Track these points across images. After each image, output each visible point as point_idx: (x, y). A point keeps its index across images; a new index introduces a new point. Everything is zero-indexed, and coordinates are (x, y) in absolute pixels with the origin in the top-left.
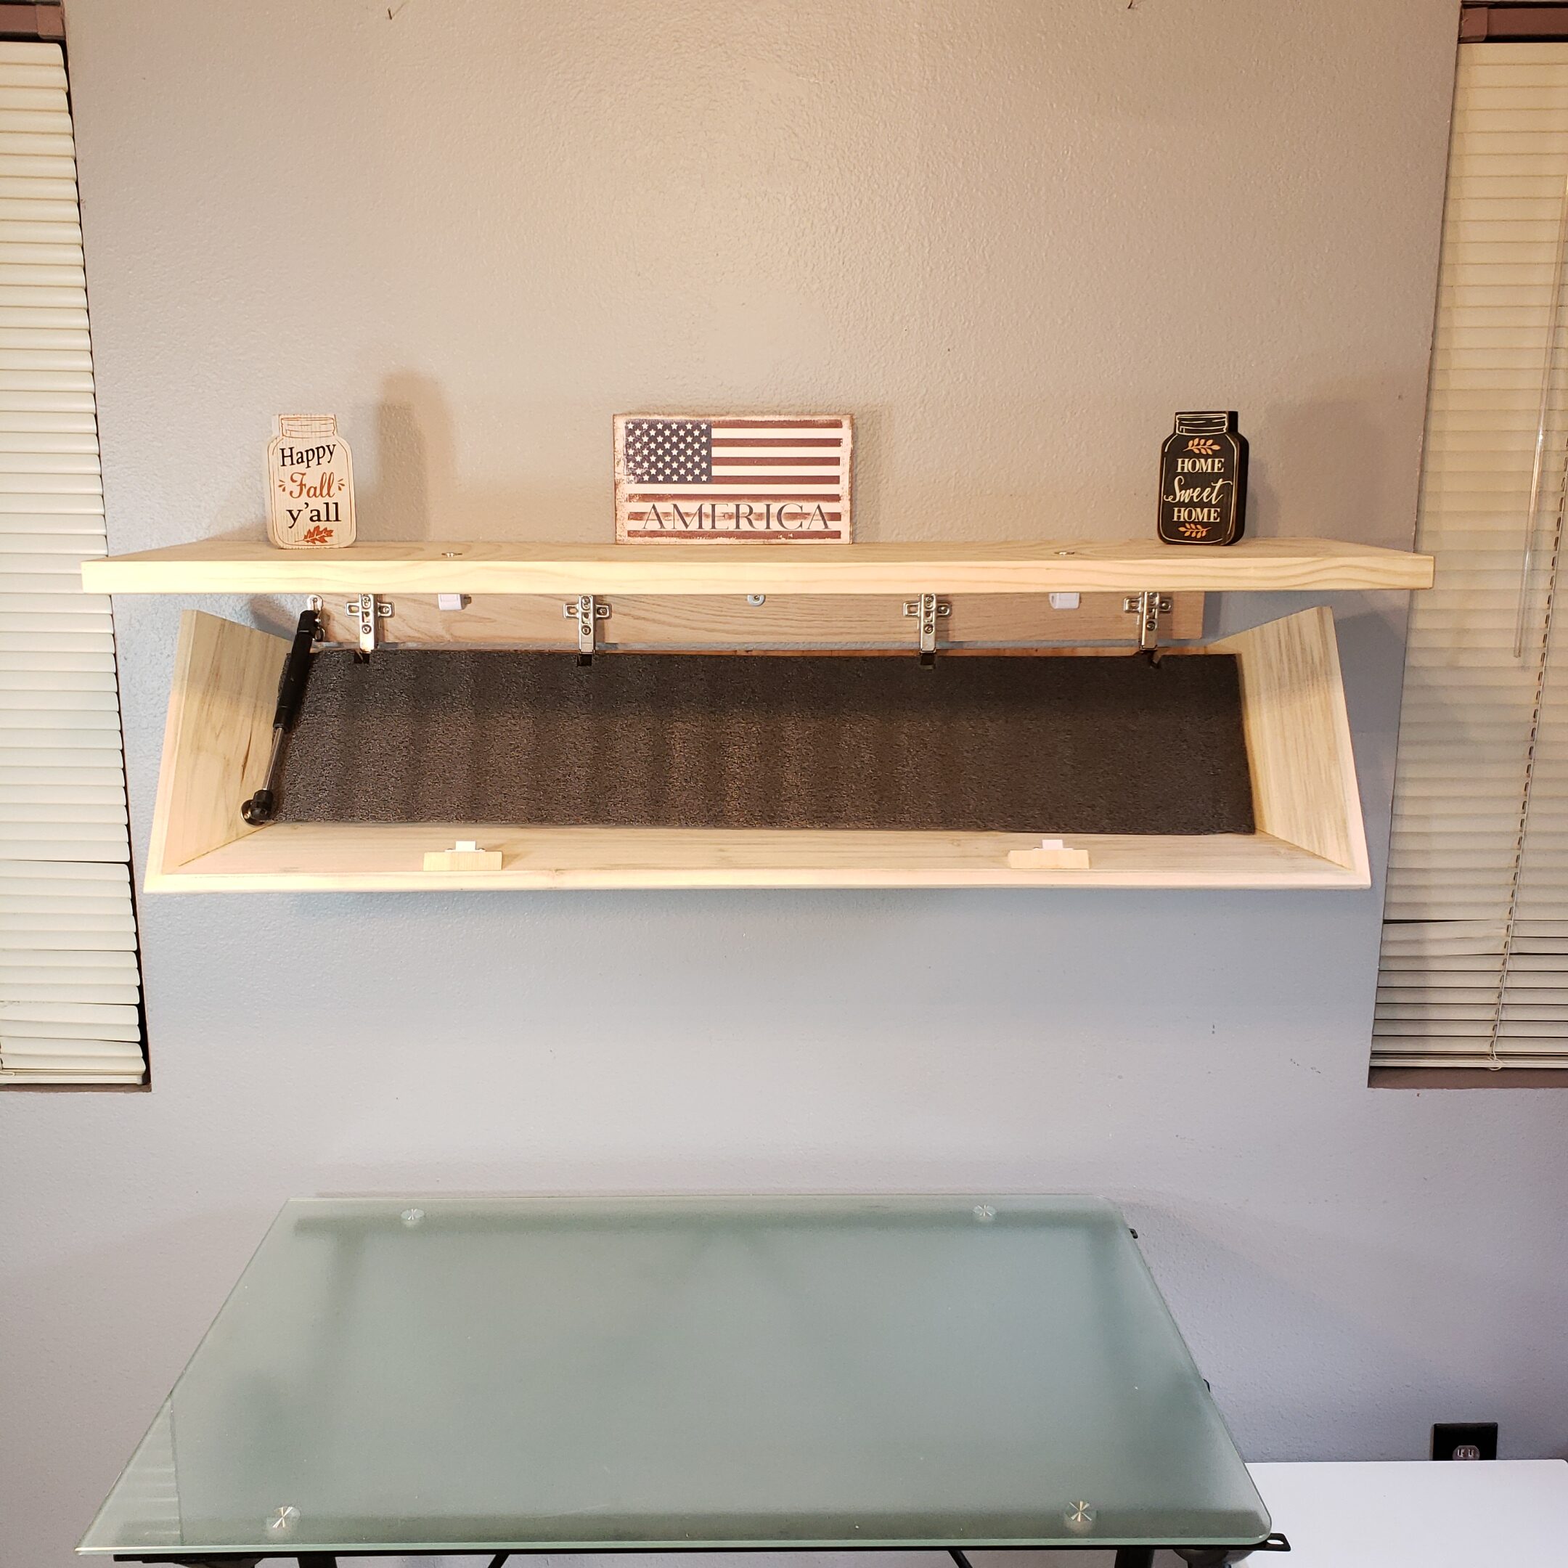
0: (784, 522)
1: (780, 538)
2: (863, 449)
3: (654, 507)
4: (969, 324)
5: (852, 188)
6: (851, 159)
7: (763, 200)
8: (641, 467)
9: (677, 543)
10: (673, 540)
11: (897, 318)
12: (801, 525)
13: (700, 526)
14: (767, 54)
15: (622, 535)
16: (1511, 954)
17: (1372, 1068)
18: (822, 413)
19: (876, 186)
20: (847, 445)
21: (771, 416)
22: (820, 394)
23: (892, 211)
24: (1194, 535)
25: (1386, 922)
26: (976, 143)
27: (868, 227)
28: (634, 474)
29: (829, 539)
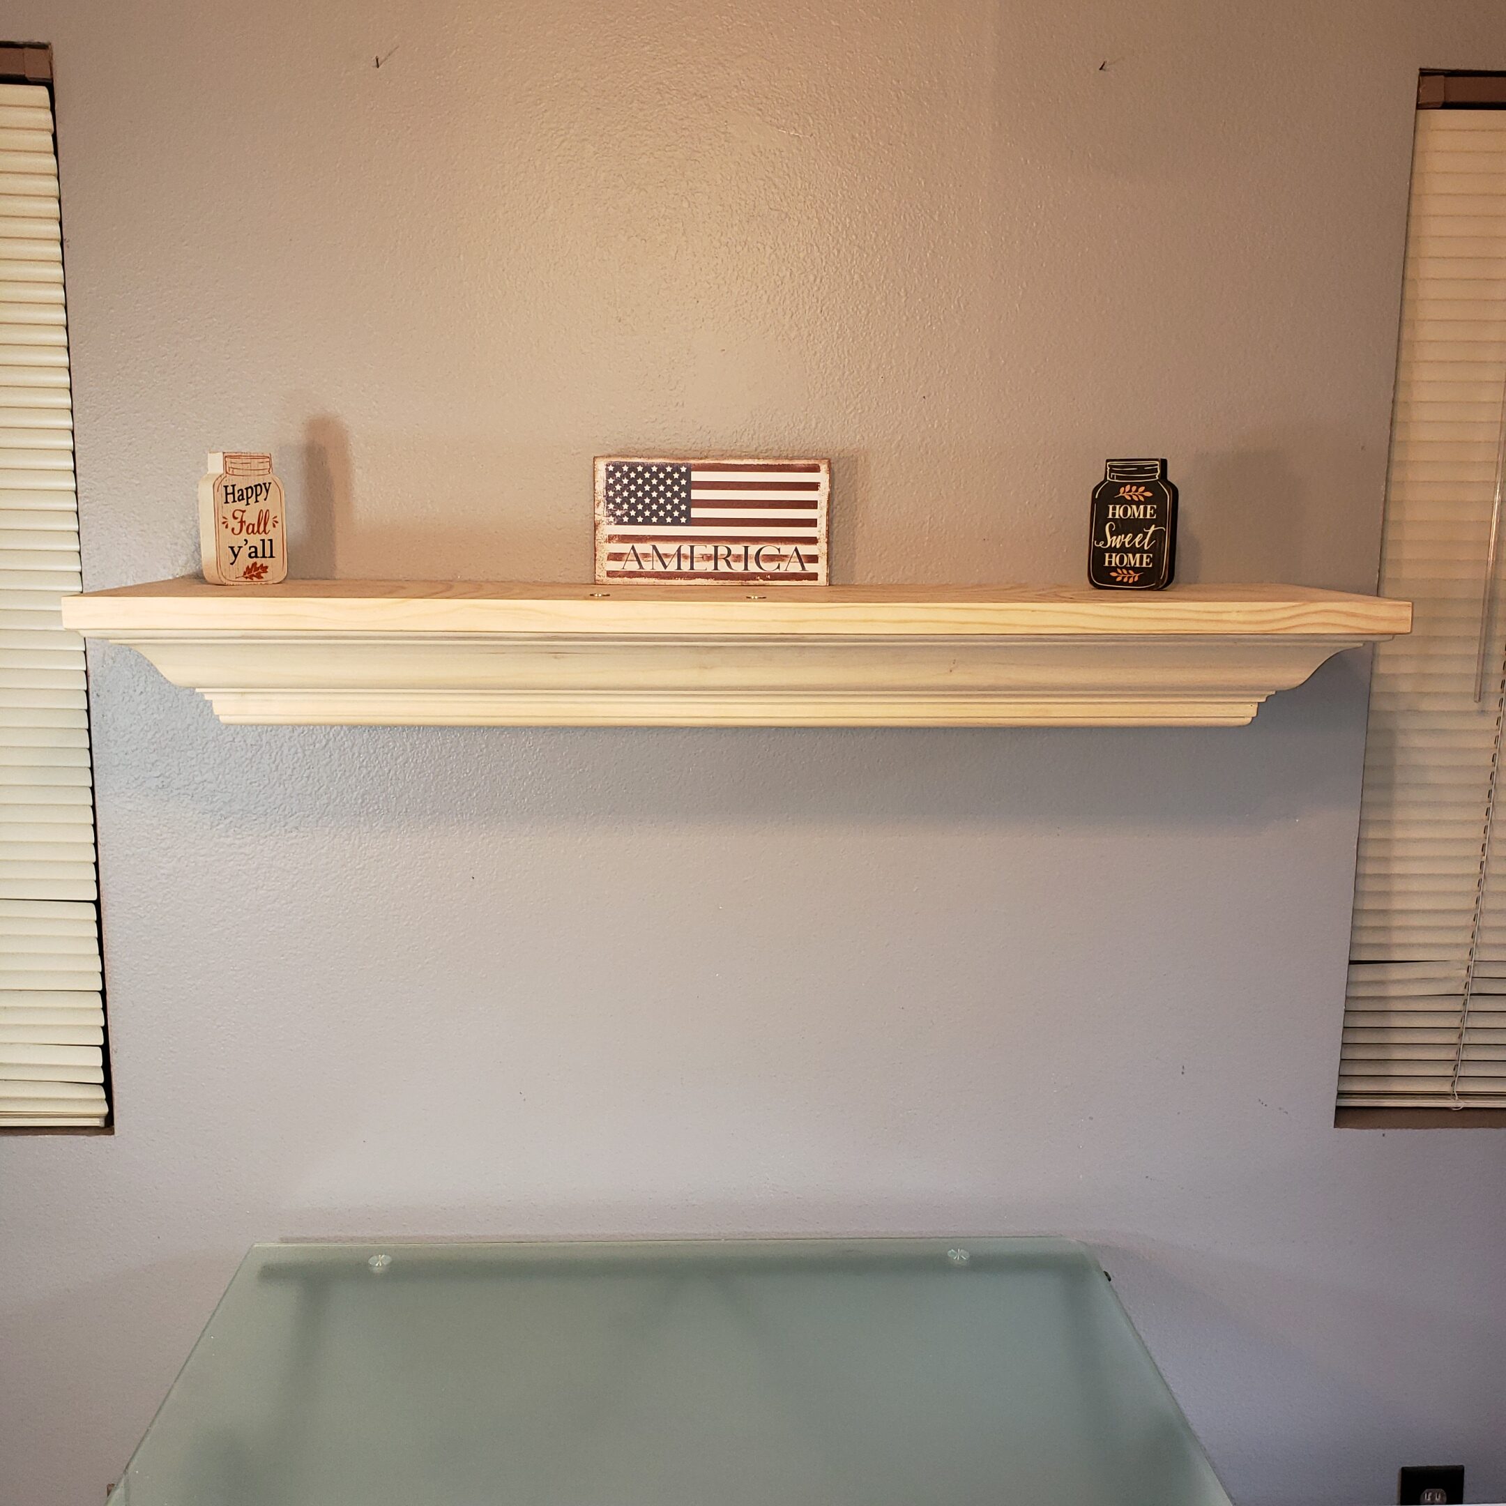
0: (762, 564)
1: (758, 580)
2: (840, 493)
3: (633, 548)
4: (945, 371)
5: (830, 238)
6: (830, 210)
7: (743, 249)
8: (621, 509)
9: (655, 584)
10: (652, 581)
11: (873, 366)
12: (778, 567)
13: (679, 568)
14: (748, 106)
15: (601, 575)
16: (1471, 995)
17: (1338, 1109)
18: (799, 458)
19: (854, 237)
20: (825, 489)
21: (750, 460)
22: (797, 440)
23: (869, 261)
24: (1125, 580)
25: (1351, 962)
26: (951, 197)
27: (845, 277)
28: (614, 515)
29: (806, 581)
